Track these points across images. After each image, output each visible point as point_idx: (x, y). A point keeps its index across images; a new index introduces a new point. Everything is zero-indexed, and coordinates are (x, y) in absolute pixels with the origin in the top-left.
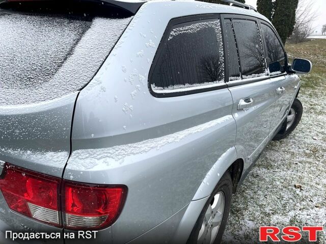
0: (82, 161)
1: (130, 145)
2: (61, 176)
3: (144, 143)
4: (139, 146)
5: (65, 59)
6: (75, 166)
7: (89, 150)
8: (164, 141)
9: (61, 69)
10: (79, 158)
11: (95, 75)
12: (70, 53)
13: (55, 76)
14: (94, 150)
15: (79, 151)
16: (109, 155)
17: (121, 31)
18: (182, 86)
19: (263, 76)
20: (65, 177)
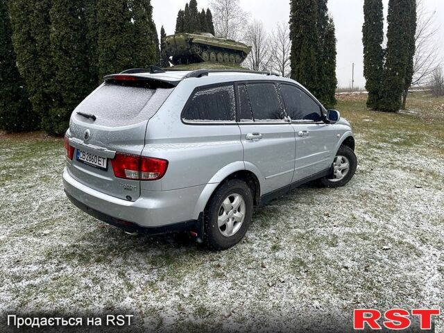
2: (141, 155)
6: (146, 151)
9: (142, 111)
13: (139, 114)
15: (148, 145)
18: (202, 120)
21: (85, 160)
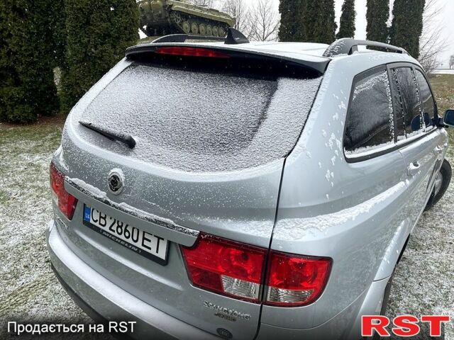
0: (288, 231)
1: (330, 215)
2: (268, 246)
3: (342, 213)
4: (339, 216)
5: (260, 123)
6: (282, 236)
7: (296, 219)
8: (357, 211)
9: (258, 135)
10: (285, 228)
11: (298, 140)
12: (263, 117)
13: (253, 142)
14: (300, 220)
15: (286, 220)
16: (314, 225)
17: (314, 93)
18: (364, 149)
19: (420, 133)
20: (272, 247)
21: (106, 229)
